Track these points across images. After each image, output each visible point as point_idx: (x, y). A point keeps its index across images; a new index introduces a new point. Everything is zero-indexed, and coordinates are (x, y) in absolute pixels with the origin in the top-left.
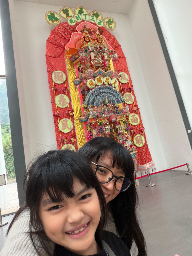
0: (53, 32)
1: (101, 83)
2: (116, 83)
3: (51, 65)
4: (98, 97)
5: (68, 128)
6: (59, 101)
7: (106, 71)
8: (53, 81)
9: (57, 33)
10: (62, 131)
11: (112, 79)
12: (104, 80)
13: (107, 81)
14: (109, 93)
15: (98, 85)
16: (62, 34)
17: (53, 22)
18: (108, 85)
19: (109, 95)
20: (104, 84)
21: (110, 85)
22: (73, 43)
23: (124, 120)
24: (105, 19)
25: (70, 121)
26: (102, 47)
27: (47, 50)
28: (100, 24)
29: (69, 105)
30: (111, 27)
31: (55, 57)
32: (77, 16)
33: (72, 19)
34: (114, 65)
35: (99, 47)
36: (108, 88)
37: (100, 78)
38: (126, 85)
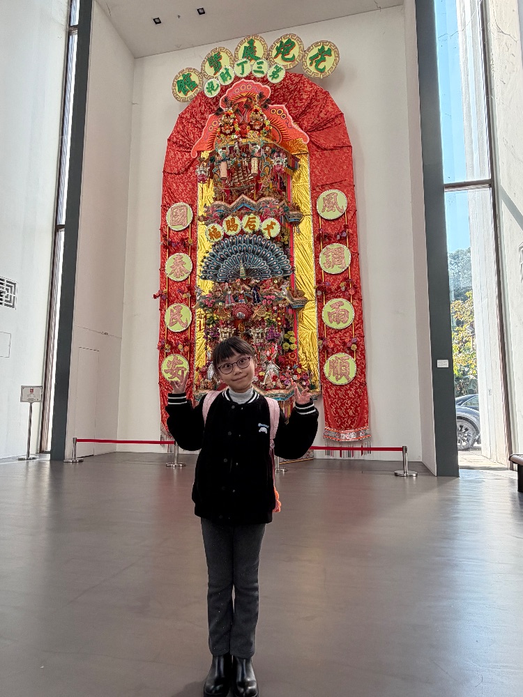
0: (181, 117)
1: (235, 230)
2: (273, 228)
3: (168, 192)
4: (228, 261)
5: (181, 322)
6: (171, 267)
7: (256, 201)
8: (167, 226)
9: (188, 119)
10: (168, 327)
11: (262, 220)
12: (241, 223)
13: (250, 225)
14: (253, 252)
15: (229, 236)
16: (198, 119)
17: (186, 95)
18: (254, 233)
19: (251, 256)
20: (242, 232)
21: (260, 233)
22: (208, 140)
23: (268, 317)
24: (309, 49)
25: (188, 308)
26: (247, 146)
27: (166, 161)
28: (276, 78)
29: (190, 275)
30: (325, 68)
31: (178, 174)
32: (225, 72)
33: (212, 82)
34: (312, 172)
35: (240, 148)
36: (250, 242)
37: (233, 220)
38: (337, 222)
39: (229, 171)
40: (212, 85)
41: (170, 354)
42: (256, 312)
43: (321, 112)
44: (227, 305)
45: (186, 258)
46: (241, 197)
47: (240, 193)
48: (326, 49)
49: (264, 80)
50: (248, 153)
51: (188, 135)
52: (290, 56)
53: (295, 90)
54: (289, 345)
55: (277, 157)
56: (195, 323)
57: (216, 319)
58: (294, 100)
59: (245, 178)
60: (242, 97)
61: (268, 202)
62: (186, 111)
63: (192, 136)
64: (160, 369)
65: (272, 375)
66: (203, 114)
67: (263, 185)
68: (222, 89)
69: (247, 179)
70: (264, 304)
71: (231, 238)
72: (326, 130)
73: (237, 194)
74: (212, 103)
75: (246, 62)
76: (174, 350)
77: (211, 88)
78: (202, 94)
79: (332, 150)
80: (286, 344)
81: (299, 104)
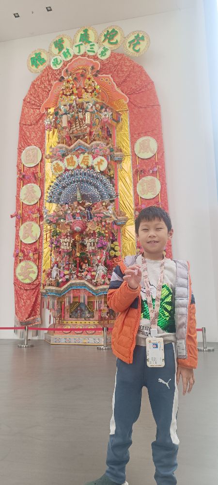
0: (33, 84)
1: (74, 166)
2: (102, 164)
3: (23, 138)
4: (68, 188)
5: (32, 236)
6: (25, 194)
7: (89, 144)
8: (22, 163)
9: (38, 85)
10: (22, 240)
11: (94, 158)
12: (79, 160)
13: (84, 162)
14: (87, 182)
15: (69, 170)
16: (46, 85)
17: (37, 68)
18: (88, 167)
19: (86, 185)
20: (79, 167)
21: (92, 168)
22: (53, 100)
23: (98, 230)
24: (128, 36)
25: (37, 226)
26: (83, 104)
27: (22, 115)
28: (104, 56)
29: (40, 200)
30: (140, 49)
31: (31, 125)
32: (66, 51)
33: (56, 59)
34: (131, 124)
35: (77, 105)
36: (85, 174)
37: (72, 158)
38: (150, 160)
39: (69, 122)
40: (57, 60)
41: (23, 260)
42: (89, 226)
43: (137, 80)
44: (67, 222)
45: (36, 188)
46: (78, 141)
47: (78, 137)
48: (140, 36)
49: (95, 58)
50: (83, 109)
51: (38, 96)
52: (114, 41)
53: (117, 65)
54: (115, 253)
55: (105, 111)
56: (42, 237)
57: (58, 231)
58: (117, 72)
59: (80, 127)
60: (79, 69)
61: (98, 145)
62: (37, 80)
63: (41, 98)
64: (15, 272)
65: (102, 275)
66: (49, 81)
67: (94, 133)
68: (64, 64)
69: (82, 128)
70: (95, 220)
71: (70, 171)
72: (141, 93)
73: (75, 139)
74: (56, 74)
75: (82, 44)
76: (26, 257)
77: (56, 62)
78: (50, 67)
79: (145, 108)
80: (112, 251)
81: (121, 75)
